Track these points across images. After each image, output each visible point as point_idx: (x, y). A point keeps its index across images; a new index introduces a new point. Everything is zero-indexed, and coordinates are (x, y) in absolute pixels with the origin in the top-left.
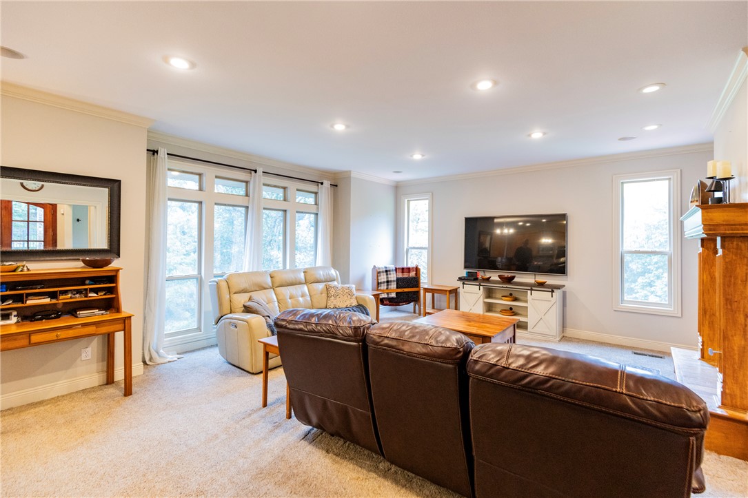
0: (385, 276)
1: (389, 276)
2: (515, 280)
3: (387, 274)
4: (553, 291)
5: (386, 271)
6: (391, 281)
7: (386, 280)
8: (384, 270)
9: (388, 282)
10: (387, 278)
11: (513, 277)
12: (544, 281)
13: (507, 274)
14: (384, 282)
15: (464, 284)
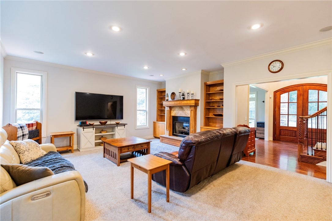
0: (21, 131)
1: (24, 131)
2: (107, 123)
3: (22, 130)
4: (124, 126)
5: (21, 127)
6: (25, 135)
7: (22, 134)
8: (19, 126)
9: (23, 135)
10: (23, 132)
11: (107, 122)
12: (119, 122)
13: (103, 121)
14: (21, 136)
15: (83, 128)
